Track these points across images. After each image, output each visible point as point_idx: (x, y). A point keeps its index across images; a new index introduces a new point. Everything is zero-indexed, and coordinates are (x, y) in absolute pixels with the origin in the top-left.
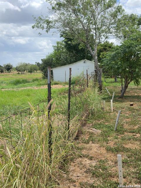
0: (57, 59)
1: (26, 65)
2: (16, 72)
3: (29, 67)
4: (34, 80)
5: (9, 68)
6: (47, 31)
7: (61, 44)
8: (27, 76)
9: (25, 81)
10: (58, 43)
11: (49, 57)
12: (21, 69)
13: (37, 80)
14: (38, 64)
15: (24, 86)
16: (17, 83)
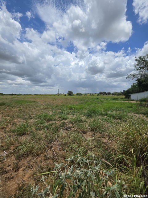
0: (132, 90)
1: (116, 93)
2: (112, 95)
3: (117, 94)
4: (121, 99)
5: (109, 94)
6: (133, 79)
7: (135, 84)
8: (116, 97)
9: (117, 99)
10: (134, 84)
11: (128, 89)
12: (113, 94)
13: (122, 98)
14: (122, 92)
15: (118, 101)
16: (114, 99)
